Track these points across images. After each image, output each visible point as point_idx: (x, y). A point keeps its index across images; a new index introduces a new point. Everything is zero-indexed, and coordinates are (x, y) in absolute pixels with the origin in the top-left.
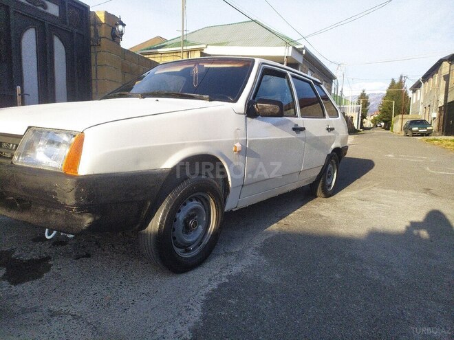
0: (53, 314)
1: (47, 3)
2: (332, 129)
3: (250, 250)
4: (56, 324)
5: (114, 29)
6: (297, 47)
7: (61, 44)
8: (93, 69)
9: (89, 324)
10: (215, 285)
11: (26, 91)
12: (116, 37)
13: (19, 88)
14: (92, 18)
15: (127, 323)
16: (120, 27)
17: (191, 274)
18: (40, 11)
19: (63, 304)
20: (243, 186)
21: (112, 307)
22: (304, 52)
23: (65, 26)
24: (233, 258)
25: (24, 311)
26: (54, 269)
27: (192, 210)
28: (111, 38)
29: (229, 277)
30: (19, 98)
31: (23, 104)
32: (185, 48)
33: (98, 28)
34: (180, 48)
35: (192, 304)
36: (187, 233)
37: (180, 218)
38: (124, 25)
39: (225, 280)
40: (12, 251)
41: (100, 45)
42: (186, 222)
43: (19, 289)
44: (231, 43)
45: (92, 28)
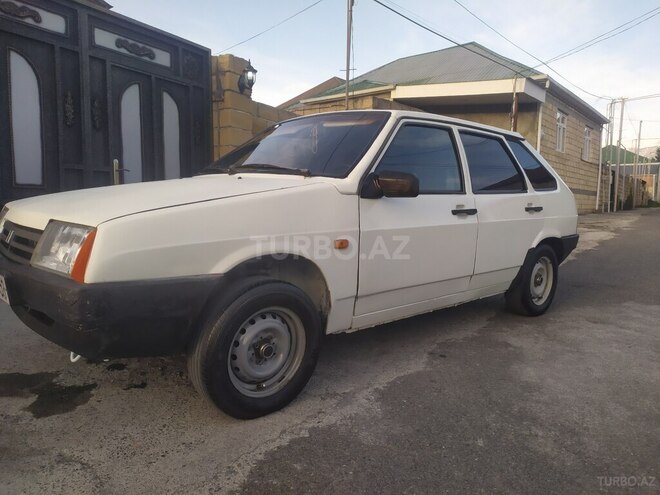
0: (62, 459)
1: (154, 50)
2: (539, 209)
3: (365, 392)
4: (59, 473)
5: (242, 77)
6: (535, 78)
7: (173, 103)
8: (215, 132)
9: (97, 477)
10: (285, 441)
11: (126, 166)
12: (245, 87)
13: (116, 161)
14: (214, 65)
15: (143, 482)
16: (250, 75)
17: (261, 421)
18: (146, 62)
19: (81, 448)
20: (357, 297)
21: (135, 458)
22: (547, 86)
23: (178, 78)
24: (333, 402)
25: (32, 452)
26: (92, 401)
27: (266, 330)
28: (238, 90)
29: (312, 430)
30: (116, 175)
31: (122, 182)
32: (350, 94)
33: (221, 77)
34: (344, 95)
35: (239, 465)
36: (258, 363)
37: (245, 342)
38: (255, 71)
39: (305, 434)
40: (57, 374)
41: (223, 101)
42: (255, 347)
43: (40, 423)
44: (432, 80)
45: (214, 78)
